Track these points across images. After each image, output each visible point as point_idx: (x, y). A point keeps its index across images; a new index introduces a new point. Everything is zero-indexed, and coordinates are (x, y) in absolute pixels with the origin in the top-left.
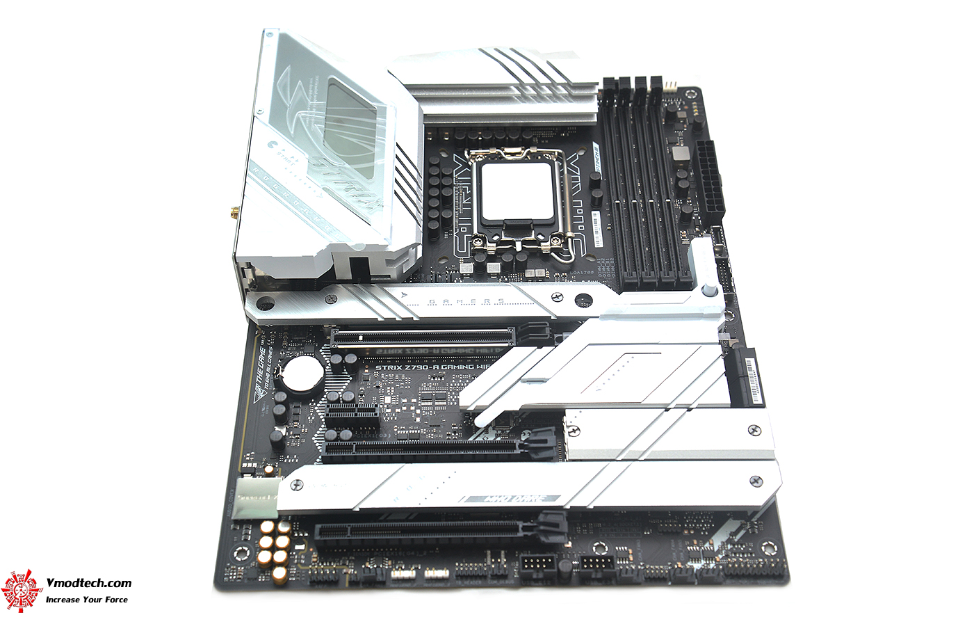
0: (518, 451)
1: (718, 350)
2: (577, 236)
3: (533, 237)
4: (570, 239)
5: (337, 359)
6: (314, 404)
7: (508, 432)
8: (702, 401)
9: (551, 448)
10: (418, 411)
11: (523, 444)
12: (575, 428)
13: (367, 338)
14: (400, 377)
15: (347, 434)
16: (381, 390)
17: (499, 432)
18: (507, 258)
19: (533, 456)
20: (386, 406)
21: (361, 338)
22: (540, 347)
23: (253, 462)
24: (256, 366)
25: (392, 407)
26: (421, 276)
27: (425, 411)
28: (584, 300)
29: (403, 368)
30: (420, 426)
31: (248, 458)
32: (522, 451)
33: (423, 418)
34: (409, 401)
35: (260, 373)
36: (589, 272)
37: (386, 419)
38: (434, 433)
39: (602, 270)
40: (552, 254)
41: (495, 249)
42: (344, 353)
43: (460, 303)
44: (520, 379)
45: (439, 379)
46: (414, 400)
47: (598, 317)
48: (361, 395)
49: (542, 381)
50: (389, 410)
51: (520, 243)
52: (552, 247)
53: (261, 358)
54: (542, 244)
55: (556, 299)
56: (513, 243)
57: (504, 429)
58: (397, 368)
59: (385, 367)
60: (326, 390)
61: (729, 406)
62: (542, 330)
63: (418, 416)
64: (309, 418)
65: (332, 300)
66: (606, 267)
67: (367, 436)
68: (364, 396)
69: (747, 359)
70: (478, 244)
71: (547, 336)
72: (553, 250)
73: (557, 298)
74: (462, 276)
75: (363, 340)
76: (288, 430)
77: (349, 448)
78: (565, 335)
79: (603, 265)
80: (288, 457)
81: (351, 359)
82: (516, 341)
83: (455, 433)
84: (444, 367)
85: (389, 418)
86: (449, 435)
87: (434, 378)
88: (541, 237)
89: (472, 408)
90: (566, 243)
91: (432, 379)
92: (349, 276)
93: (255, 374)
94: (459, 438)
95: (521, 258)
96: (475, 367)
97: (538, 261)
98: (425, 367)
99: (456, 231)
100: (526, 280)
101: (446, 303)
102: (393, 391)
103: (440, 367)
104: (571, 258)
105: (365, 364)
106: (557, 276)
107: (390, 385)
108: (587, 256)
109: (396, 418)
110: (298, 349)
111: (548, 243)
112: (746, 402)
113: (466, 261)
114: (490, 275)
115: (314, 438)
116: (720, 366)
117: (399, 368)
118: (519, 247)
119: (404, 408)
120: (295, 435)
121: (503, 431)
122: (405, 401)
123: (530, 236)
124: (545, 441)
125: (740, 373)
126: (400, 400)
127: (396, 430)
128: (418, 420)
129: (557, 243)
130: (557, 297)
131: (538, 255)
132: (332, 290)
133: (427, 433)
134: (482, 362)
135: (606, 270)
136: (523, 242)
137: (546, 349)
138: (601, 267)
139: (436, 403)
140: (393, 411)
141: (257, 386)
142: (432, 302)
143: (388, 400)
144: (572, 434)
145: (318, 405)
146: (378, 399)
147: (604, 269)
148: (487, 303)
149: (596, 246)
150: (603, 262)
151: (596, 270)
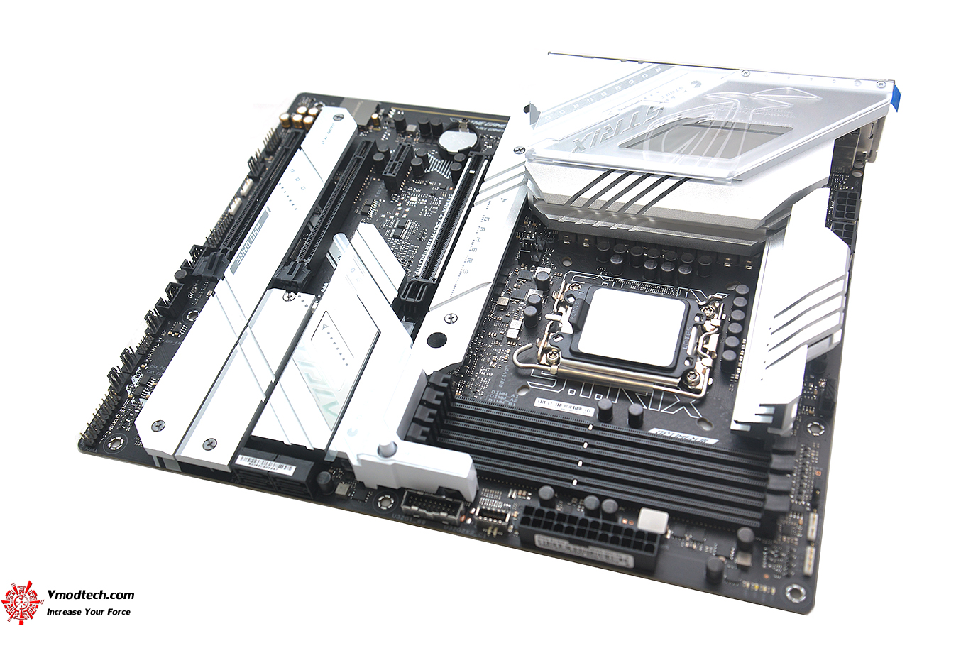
10: (392, 217)
12: (292, 298)
20: (408, 197)
21: (473, 173)
24: (487, 121)
26: (550, 241)
27: (390, 222)
30: (376, 216)
34: (406, 213)
39: (501, 396)
41: (557, 298)
43: (476, 239)
45: (419, 236)
51: (557, 319)
55: (449, 317)
56: (559, 313)
60: (442, 161)
61: (248, 433)
63: (388, 216)
66: (503, 401)
68: (424, 183)
69: (294, 468)
75: (469, 174)
77: (362, 154)
85: (394, 197)
87: (422, 233)
93: (479, 120)
98: (437, 229)
101: (481, 229)
102: (421, 203)
107: (428, 204)
109: (392, 202)
111: (547, 346)
118: (552, 316)
119: (400, 209)
120: (407, 138)
122: (407, 210)
126: (408, 207)
127: (380, 200)
128: (383, 216)
129: (548, 356)
135: (499, 400)
138: (504, 396)
140: (401, 201)
142: (487, 219)
143: (414, 199)
146: (417, 193)
147: (502, 398)
148: (468, 260)
149: (537, 399)
150: (512, 399)
151: (503, 390)
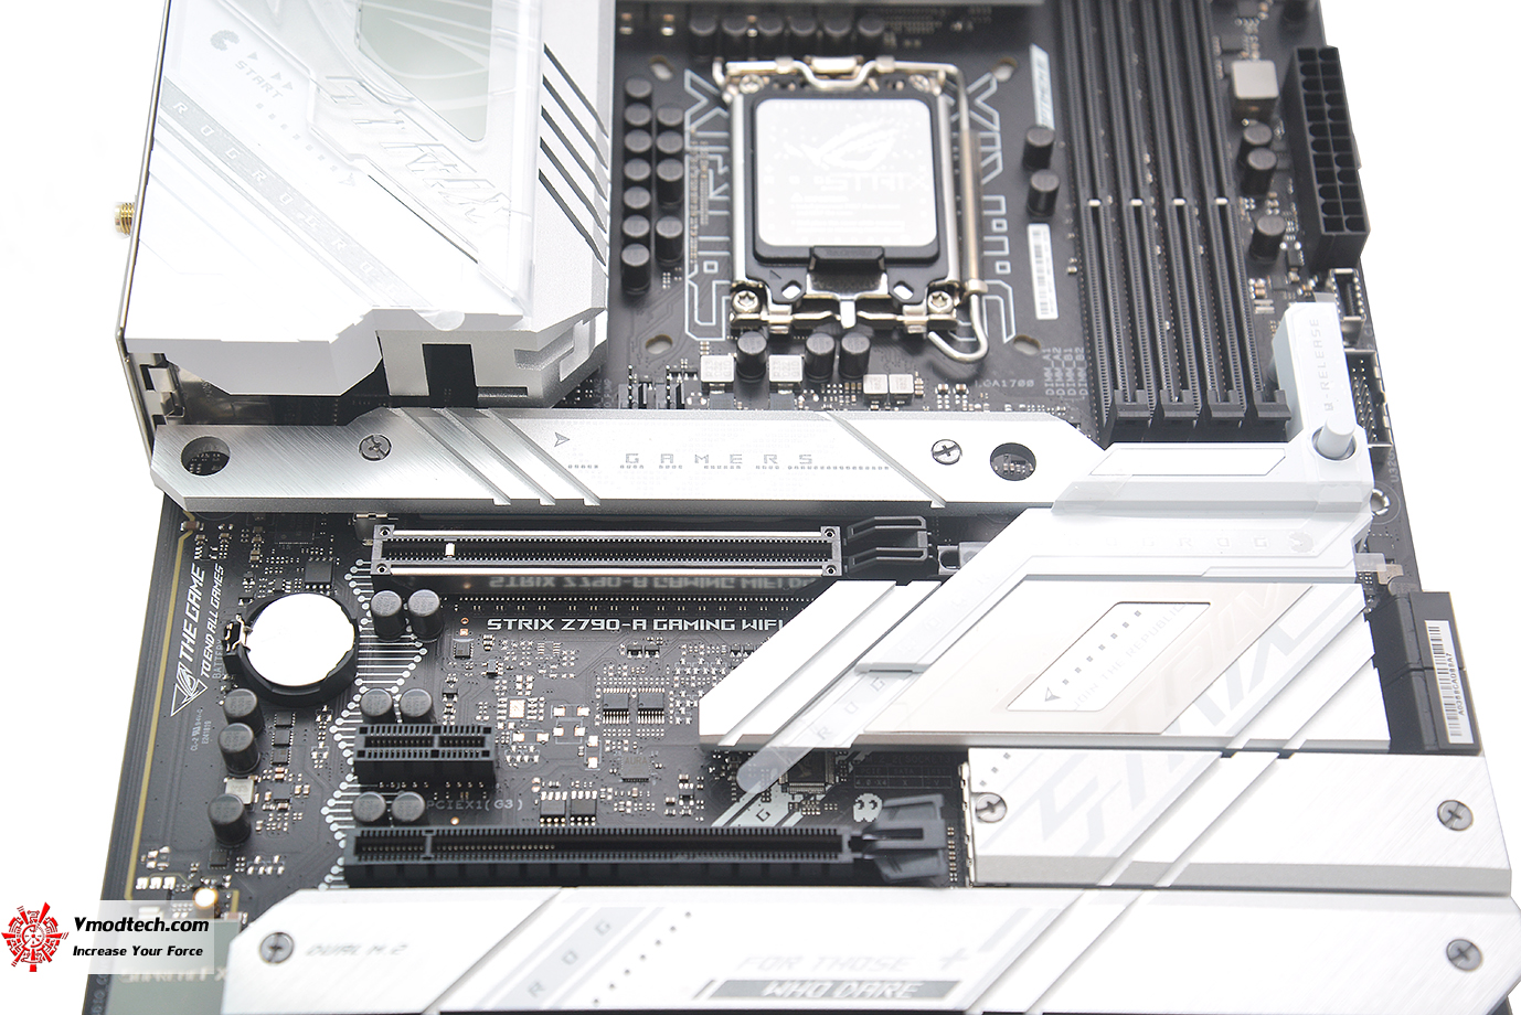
0: (847, 856)
1: (1356, 598)
2: (993, 290)
3: (882, 291)
4: (974, 299)
5: (389, 602)
6: (329, 718)
7: (819, 797)
8: (1319, 733)
9: (931, 852)
10: (593, 741)
11: (860, 838)
12: (994, 800)
13: (466, 550)
14: (549, 650)
15: (411, 804)
16: (500, 684)
17: (799, 798)
18: (820, 344)
19: (887, 871)
20: (511, 726)
21: (450, 550)
22: (903, 582)
23: (164, 873)
24: (180, 616)
25: (529, 727)
26: (603, 385)
27: (612, 739)
28: (1014, 460)
29: (558, 625)
30: (597, 779)
31: (151, 865)
32: (859, 855)
33: (606, 760)
34: (571, 712)
35: (190, 634)
36: (1021, 383)
37: (513, 760)
38: (634, 800)
39: (1054, 378)
40: (933, 336)
41: (788, 319)
42: (405, 587)
43: (702, 462)
44: (853, 664)
45: (647, 656)
46: (584, 711)
47: (1048, 506)
48: (450, 696)
49: (907, 671)
50: (519, 737)
51: (852, 305)
52: (933, 317)
53: (194, 594)
54: (906, 308)
55: (944, 458)
56: (834, 306)
57: (813, 790)
58: (541, 624)
59: (510, 621)
60: (359, 682)
61: (1387, 747)
62: (908, 536)
63: (592, 751)
64: (315, 755)
65: (377, 451)
66: (1064, 371)
67: (464, 804)
68: (455, 699)
69: (1429, 623)
70: (747, 307)
71: (921, 553)
72: (932, 325)
73: (945, 453)
74: (706, 388)
75: (456, 556)
76: (259, 788)
77: (416, 843)
78: (964, 548)
79: (1058, 364)
80: (258, 859)
81: (425, 602)
82: (844, 562)
83: (686, 798)
84: (660, 625)
85: (518, 758)
86: (671, 804)
87: (635, 652)
88: (903, 293)
89: (731, 742)
90: (964, 308)
91: (630, 656)
92: (422, 388)
93: (177, 637)
94: (697, 813)
95: (855, 345)
96: (738, 625)
97: (895, 353)
98: (613, 624)
99: (691, 270)
100: (867, 401)
101: (667, 462)
102: (530, 686)
103: (650, 624)
104: (975, 346)
105: (462, 613)
106: (943, 393)
107: (524, 671)
108: (1018, 339)
109: (536, 758)
110: (289, 572)
111: (922, 307)
112: (1428, 738)
113: (717, 350)
114: (775, 387)
115: (325, 811)
116: (1361, 642)
117: (547, 624)
118: (847, 316)
119: (558, 732)
120: (276, 802)
121: (807, 797)
122: (559, 712)
123: (876, 288)
124: (917, 834)
125: (1412, 659)
126: (548, 711)
127: (536, 789)
128: (593, 763)
129: (943, 308)
130: (946, 451)
131: (895, 337)
132: (377, 422)
133: (616, 798)
134: (754, 613)
135: (1065, 378)
136: (861, 305)
137: (919, 588)
138: (1053, 371)
139: (640, 720)
140: (531, 737)
141: (183, 672)
142: (632, 458)
143: (517, 709)
144: (986, 815)
145: (339, 721)
146: (492, 708)
147: (1059, 374)
148: (770, 463)
149: (1040, 316)
150: (1057, 357)
151: (1039, 376)
